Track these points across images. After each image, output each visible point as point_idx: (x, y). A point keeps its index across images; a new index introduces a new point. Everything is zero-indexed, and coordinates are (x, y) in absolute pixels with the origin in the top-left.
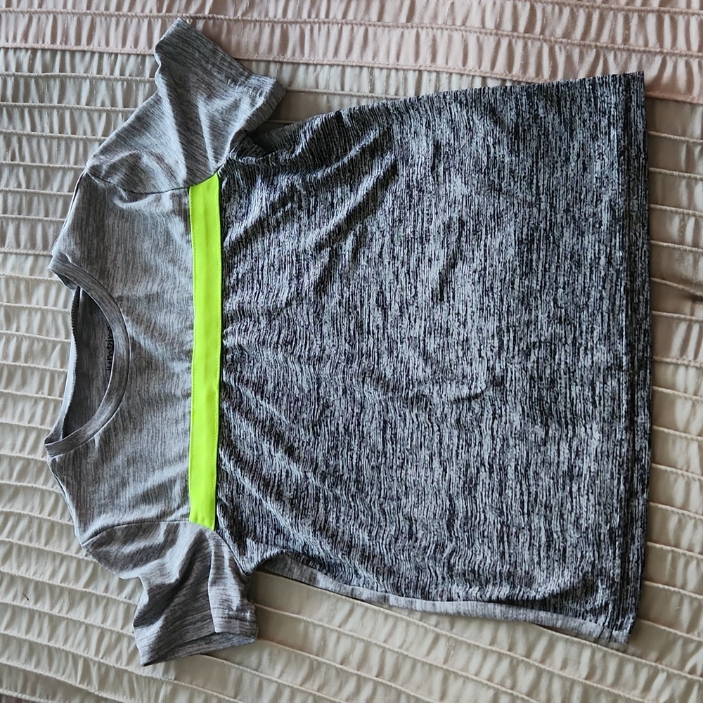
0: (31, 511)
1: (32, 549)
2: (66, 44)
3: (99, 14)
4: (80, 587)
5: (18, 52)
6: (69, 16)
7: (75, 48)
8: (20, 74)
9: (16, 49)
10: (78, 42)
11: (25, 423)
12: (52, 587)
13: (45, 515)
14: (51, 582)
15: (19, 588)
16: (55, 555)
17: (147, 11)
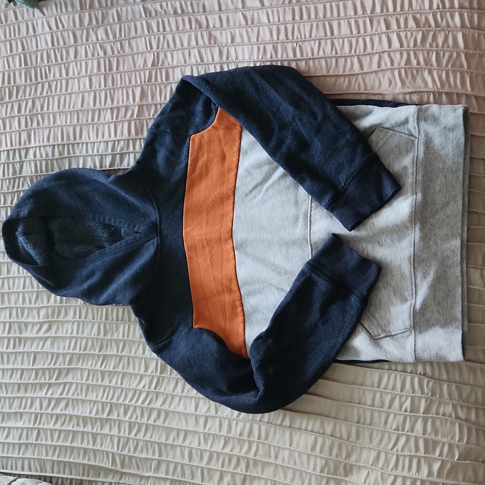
0: (77, 380)
1: (79, 399)
2: (69, 140)
3: (83, 124)
4: (105, 416)
5: (46, 147)
6: (69, 127)
7: (74, 142)
8: (48, 158)
9: (44, 146)
10: (75, 138)
11: (69, 335)
12: (91, 418)
13: (84, 381)
14: (90, 416)
15: (75, 421)
16: (90, 401)
17: (107, 120)
